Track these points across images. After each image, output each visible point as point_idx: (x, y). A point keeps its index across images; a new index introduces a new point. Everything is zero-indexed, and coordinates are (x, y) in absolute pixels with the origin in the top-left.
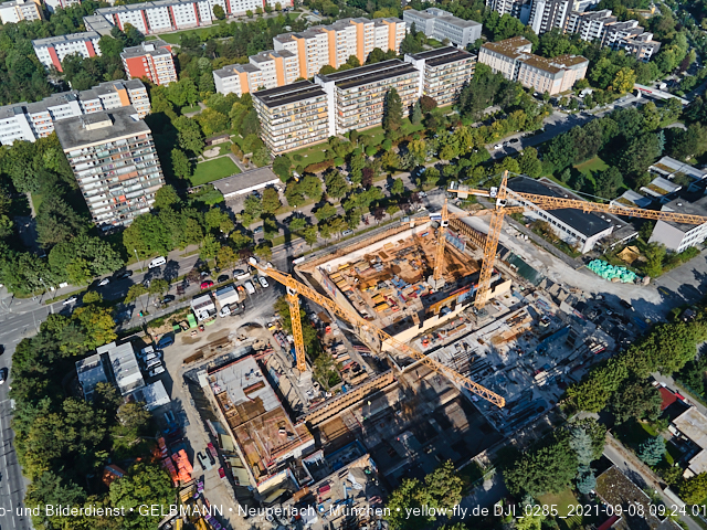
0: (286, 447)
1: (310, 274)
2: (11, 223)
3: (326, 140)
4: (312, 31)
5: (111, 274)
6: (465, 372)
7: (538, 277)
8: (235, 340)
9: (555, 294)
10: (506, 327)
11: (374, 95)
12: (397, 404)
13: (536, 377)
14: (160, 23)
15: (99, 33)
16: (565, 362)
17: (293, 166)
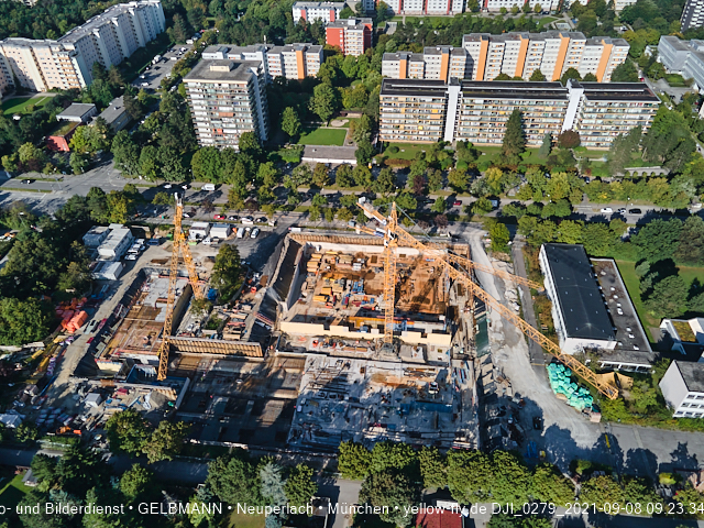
6: (320, 385)
7: (485, 349)
9: (484, 374)
10: (399, 374)
11: (502, 113)
12: (246, 374)
13: (371, 429)
14: (413, 6)
15: (346, 5)
16: (413, 434)
17: (383, 155)
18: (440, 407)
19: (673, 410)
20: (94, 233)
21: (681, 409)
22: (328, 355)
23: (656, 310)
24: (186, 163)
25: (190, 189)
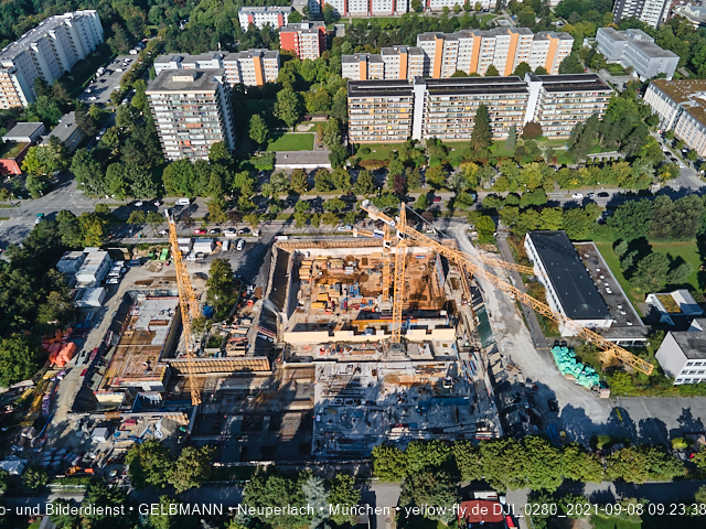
0: (139, 377)
1: (285, 253)
4: (461, 33)
5: (146, 200)
6: (334, 392)
7: (489, 339)
9: (492, 363)
10: (411, 372)
11: (468, 108)
12: (255, 391)
13: (393, 430)
14: (358, 7)
15: (293, 9)
16: (436, 431)
17: (356, 157)
18: (458, 400)
19: (672, 378)
20: (68, 258)
21: (680, 377)
22: (336, 361)
23: (641, 286)
24: (157, 179)
25: (164, 205)
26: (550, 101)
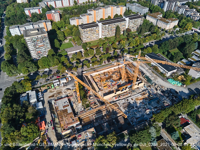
0: (72, 123)
1: (87, 76)
2: (11, 57)
3: (98, 39)
4: (98, 8)
5: (34, 72)
6: (126, 108)
7: (152, 82)
8: (63, 93)
9: (156, 88)
10: (140, 96)
11: (113, 27)
12: (105, 115)
13: (146, 111)
14: (59, 5)
15: (42, 7)
16: (156, 108)
17: (88, 46)
18: (156, 98)
19: (194, 78)
21: (196, 77)
22: (120, 100)
23: (176, 60)
25: (40, 73)
26: (131, 22)
